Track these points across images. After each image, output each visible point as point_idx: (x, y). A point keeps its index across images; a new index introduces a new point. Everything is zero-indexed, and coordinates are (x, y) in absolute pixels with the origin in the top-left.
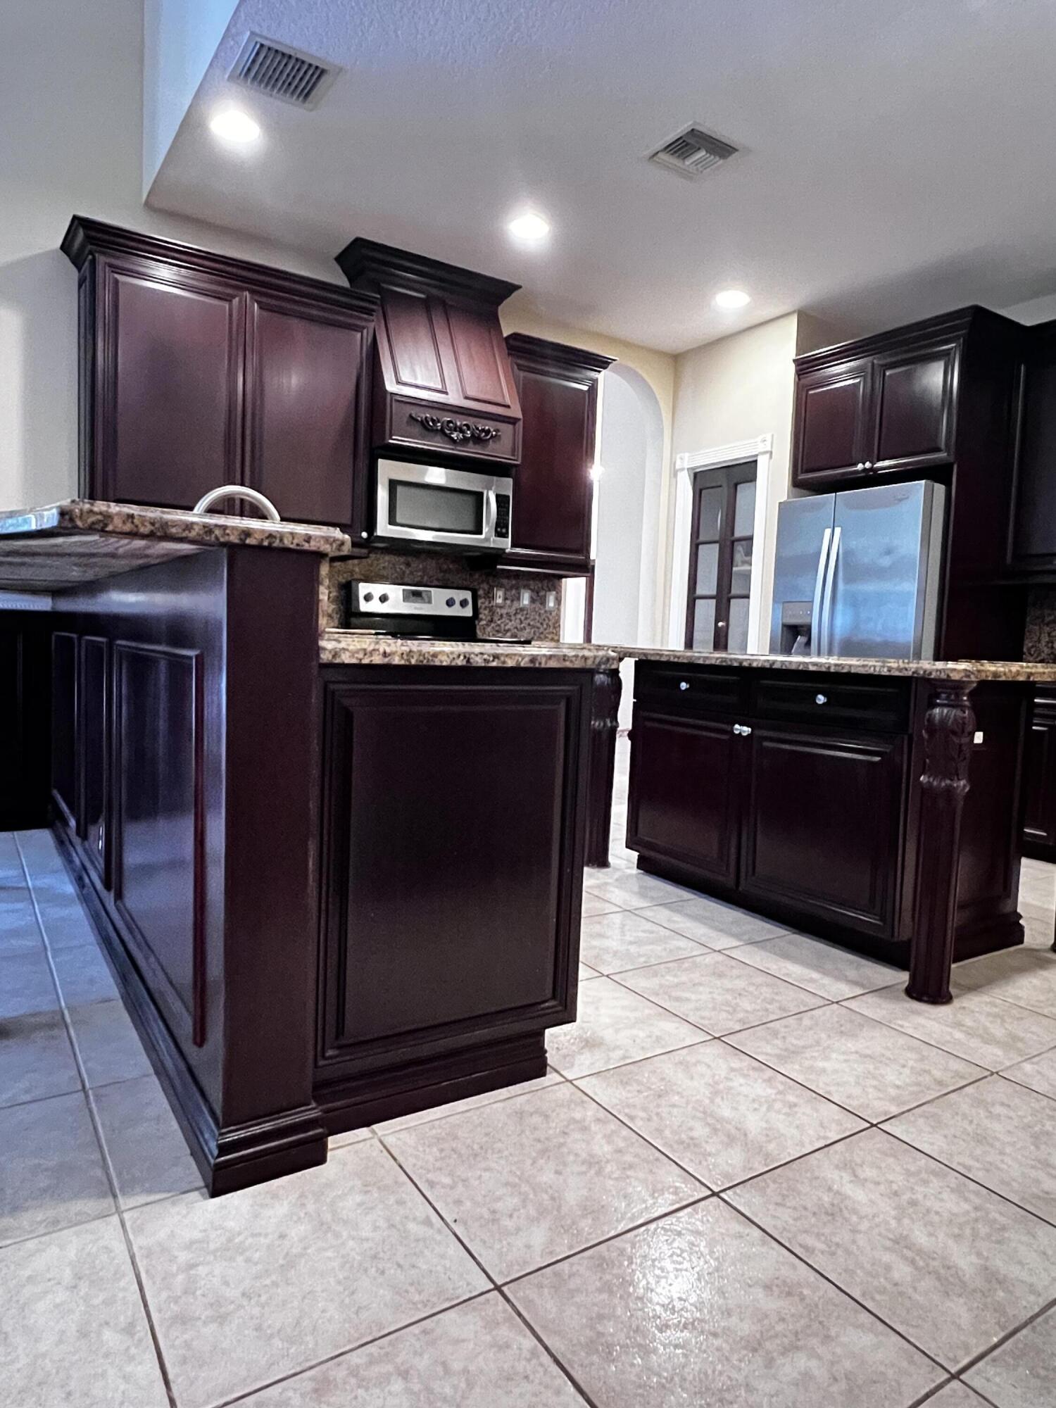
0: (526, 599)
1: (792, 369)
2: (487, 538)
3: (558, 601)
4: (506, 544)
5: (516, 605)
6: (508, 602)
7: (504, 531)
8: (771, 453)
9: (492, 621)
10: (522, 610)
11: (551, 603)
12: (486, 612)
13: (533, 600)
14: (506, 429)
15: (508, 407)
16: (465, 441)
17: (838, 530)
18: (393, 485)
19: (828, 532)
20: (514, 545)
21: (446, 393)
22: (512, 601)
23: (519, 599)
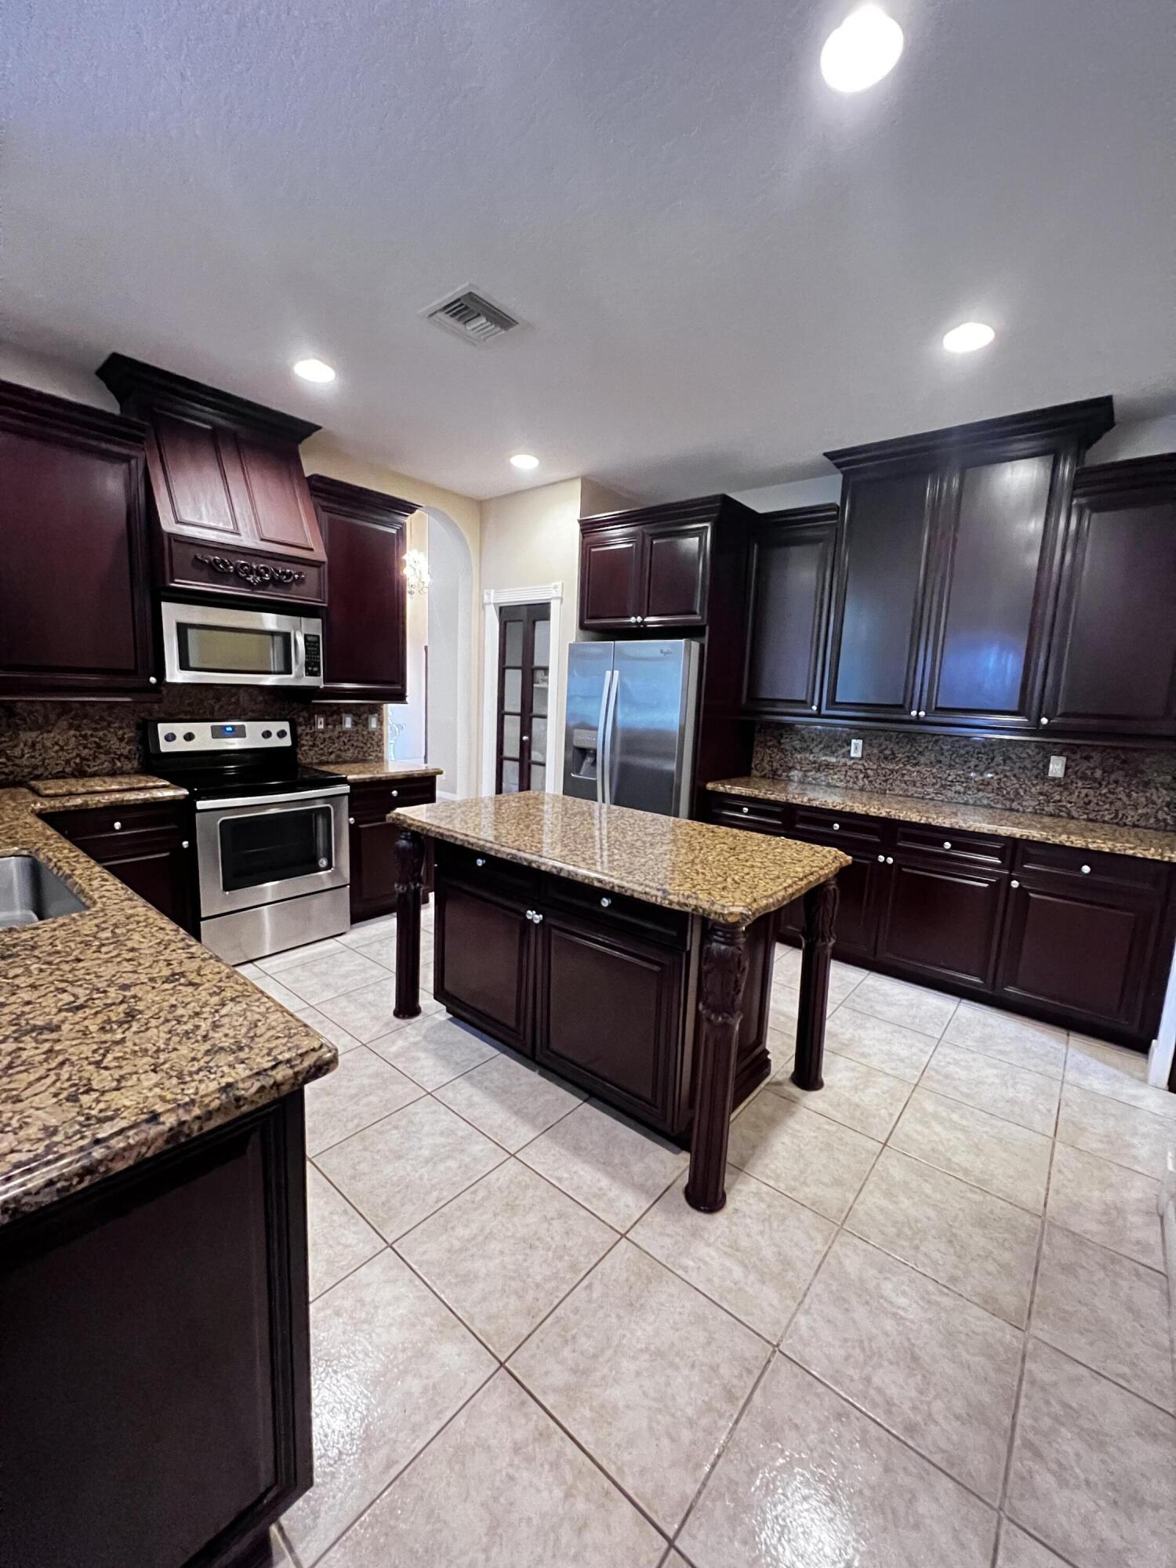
0: (348, 723)
1: (577, 527)
2: (298, 677)
3: (380, 722)
4: (317, 681)
5: (338, 728)
6: (330, 727)
7: (315, 669)
8: (562, 599)
9: (314, 745)
10: (345, 733)
11: (373, 724)
12: (308, 738)
13: (355, 724)
14: (311, 574)
15: (312, 550)
16: (263, 585)
17: (616, 672)
18: (182, 629)
19: (609, 673)
20: (326, 681)
21: (239, 534)
22: (335, 726)
23: (341, 723)
